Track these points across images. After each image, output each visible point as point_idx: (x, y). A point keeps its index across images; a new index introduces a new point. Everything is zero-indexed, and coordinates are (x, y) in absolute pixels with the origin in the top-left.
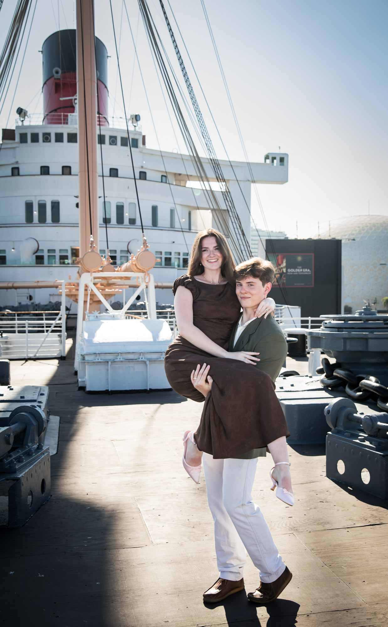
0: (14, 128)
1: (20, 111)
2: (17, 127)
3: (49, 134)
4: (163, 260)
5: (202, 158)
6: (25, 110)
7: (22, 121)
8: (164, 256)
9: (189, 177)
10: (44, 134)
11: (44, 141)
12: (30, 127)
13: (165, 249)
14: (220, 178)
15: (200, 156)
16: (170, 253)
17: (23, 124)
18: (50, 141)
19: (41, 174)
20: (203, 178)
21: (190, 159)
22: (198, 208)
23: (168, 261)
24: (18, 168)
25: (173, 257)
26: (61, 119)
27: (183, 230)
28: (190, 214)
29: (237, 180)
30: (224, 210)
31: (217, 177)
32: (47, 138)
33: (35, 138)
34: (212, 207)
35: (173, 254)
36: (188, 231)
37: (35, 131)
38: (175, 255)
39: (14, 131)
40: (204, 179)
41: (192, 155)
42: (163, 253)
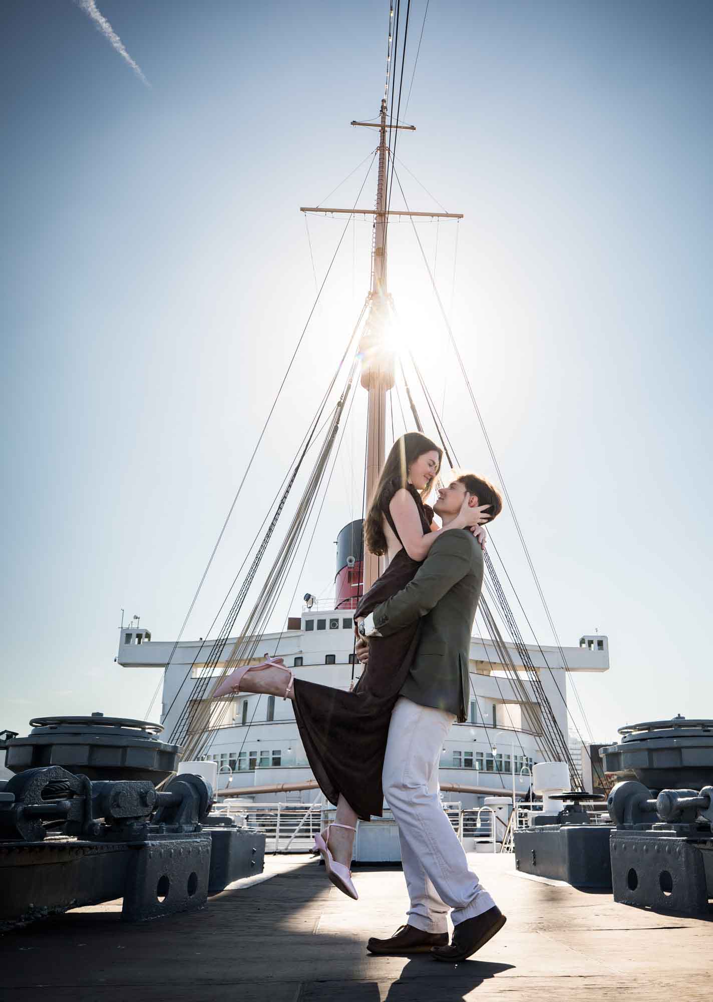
0: (299, 616)
1: (308, 597)
2: (304, 614)
3: (337, 620)
4: (463, 760)
5: (507, 643)
6: (313, 596)
7: (310, 607)
8: (463, 757)
9: (492, 665)
10: (331, 620)
11: (331, 628)
12: (318, 613)
13: (464, 748)
14: (528, 667)
15: (504, 640)
16: (471, 754)
17: (309, 611)
18: (337, 628)
19: (326, 664)
20: (508, 665)
21: (491, 643)
22: (504, 702)
23: (469, 763)
24: (301, 658)
25: (474, 758)
26: (350, 604)
27: (486, 726)
28: (494, 708)
29: (549, 668)
30: (535, 703)
31: (525, 665)
32: (334, 624)
33: (322, 625)
34: (520, 700)
35: (474, 754)
36: (492, 726)
37: (322, 618)
38: (477, 756)
39: (300, 619)
40: (511, 668)
41: (494, 638)
42: (463, 754)
